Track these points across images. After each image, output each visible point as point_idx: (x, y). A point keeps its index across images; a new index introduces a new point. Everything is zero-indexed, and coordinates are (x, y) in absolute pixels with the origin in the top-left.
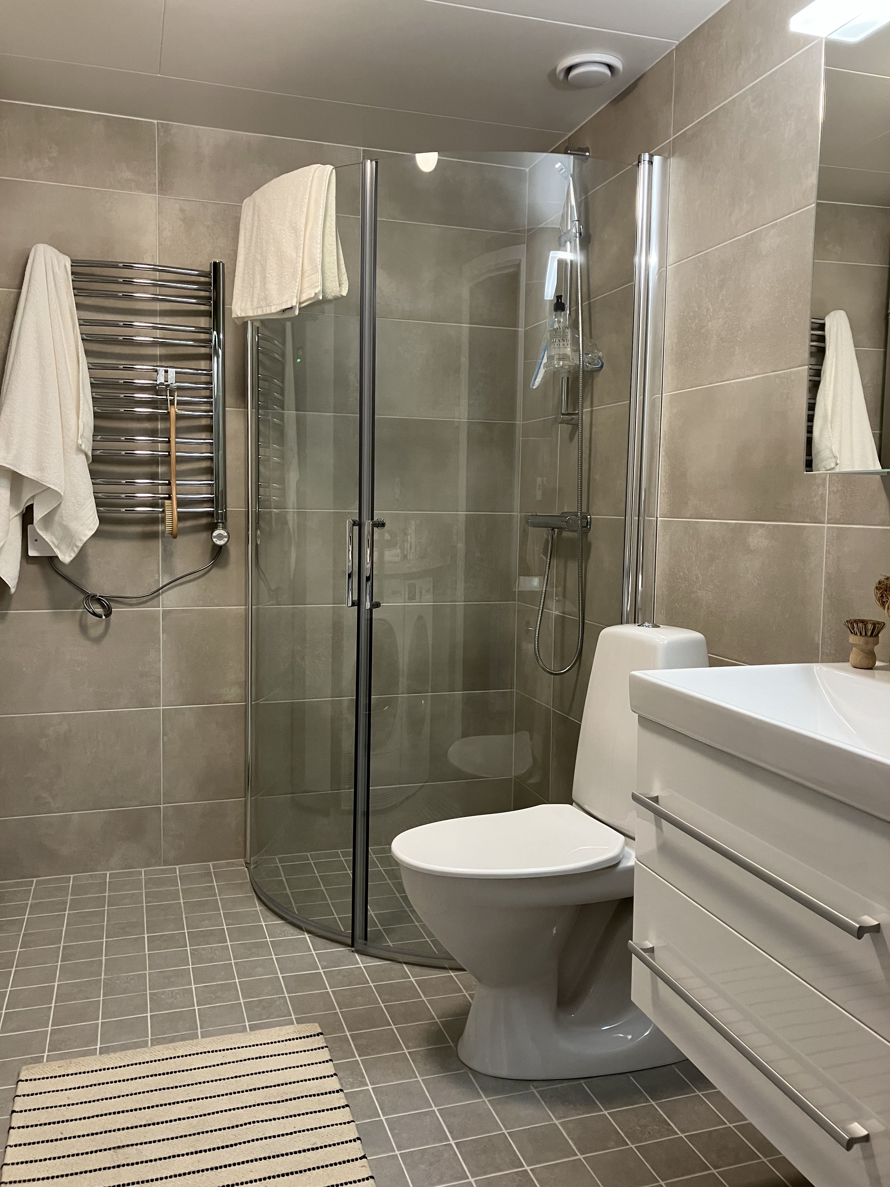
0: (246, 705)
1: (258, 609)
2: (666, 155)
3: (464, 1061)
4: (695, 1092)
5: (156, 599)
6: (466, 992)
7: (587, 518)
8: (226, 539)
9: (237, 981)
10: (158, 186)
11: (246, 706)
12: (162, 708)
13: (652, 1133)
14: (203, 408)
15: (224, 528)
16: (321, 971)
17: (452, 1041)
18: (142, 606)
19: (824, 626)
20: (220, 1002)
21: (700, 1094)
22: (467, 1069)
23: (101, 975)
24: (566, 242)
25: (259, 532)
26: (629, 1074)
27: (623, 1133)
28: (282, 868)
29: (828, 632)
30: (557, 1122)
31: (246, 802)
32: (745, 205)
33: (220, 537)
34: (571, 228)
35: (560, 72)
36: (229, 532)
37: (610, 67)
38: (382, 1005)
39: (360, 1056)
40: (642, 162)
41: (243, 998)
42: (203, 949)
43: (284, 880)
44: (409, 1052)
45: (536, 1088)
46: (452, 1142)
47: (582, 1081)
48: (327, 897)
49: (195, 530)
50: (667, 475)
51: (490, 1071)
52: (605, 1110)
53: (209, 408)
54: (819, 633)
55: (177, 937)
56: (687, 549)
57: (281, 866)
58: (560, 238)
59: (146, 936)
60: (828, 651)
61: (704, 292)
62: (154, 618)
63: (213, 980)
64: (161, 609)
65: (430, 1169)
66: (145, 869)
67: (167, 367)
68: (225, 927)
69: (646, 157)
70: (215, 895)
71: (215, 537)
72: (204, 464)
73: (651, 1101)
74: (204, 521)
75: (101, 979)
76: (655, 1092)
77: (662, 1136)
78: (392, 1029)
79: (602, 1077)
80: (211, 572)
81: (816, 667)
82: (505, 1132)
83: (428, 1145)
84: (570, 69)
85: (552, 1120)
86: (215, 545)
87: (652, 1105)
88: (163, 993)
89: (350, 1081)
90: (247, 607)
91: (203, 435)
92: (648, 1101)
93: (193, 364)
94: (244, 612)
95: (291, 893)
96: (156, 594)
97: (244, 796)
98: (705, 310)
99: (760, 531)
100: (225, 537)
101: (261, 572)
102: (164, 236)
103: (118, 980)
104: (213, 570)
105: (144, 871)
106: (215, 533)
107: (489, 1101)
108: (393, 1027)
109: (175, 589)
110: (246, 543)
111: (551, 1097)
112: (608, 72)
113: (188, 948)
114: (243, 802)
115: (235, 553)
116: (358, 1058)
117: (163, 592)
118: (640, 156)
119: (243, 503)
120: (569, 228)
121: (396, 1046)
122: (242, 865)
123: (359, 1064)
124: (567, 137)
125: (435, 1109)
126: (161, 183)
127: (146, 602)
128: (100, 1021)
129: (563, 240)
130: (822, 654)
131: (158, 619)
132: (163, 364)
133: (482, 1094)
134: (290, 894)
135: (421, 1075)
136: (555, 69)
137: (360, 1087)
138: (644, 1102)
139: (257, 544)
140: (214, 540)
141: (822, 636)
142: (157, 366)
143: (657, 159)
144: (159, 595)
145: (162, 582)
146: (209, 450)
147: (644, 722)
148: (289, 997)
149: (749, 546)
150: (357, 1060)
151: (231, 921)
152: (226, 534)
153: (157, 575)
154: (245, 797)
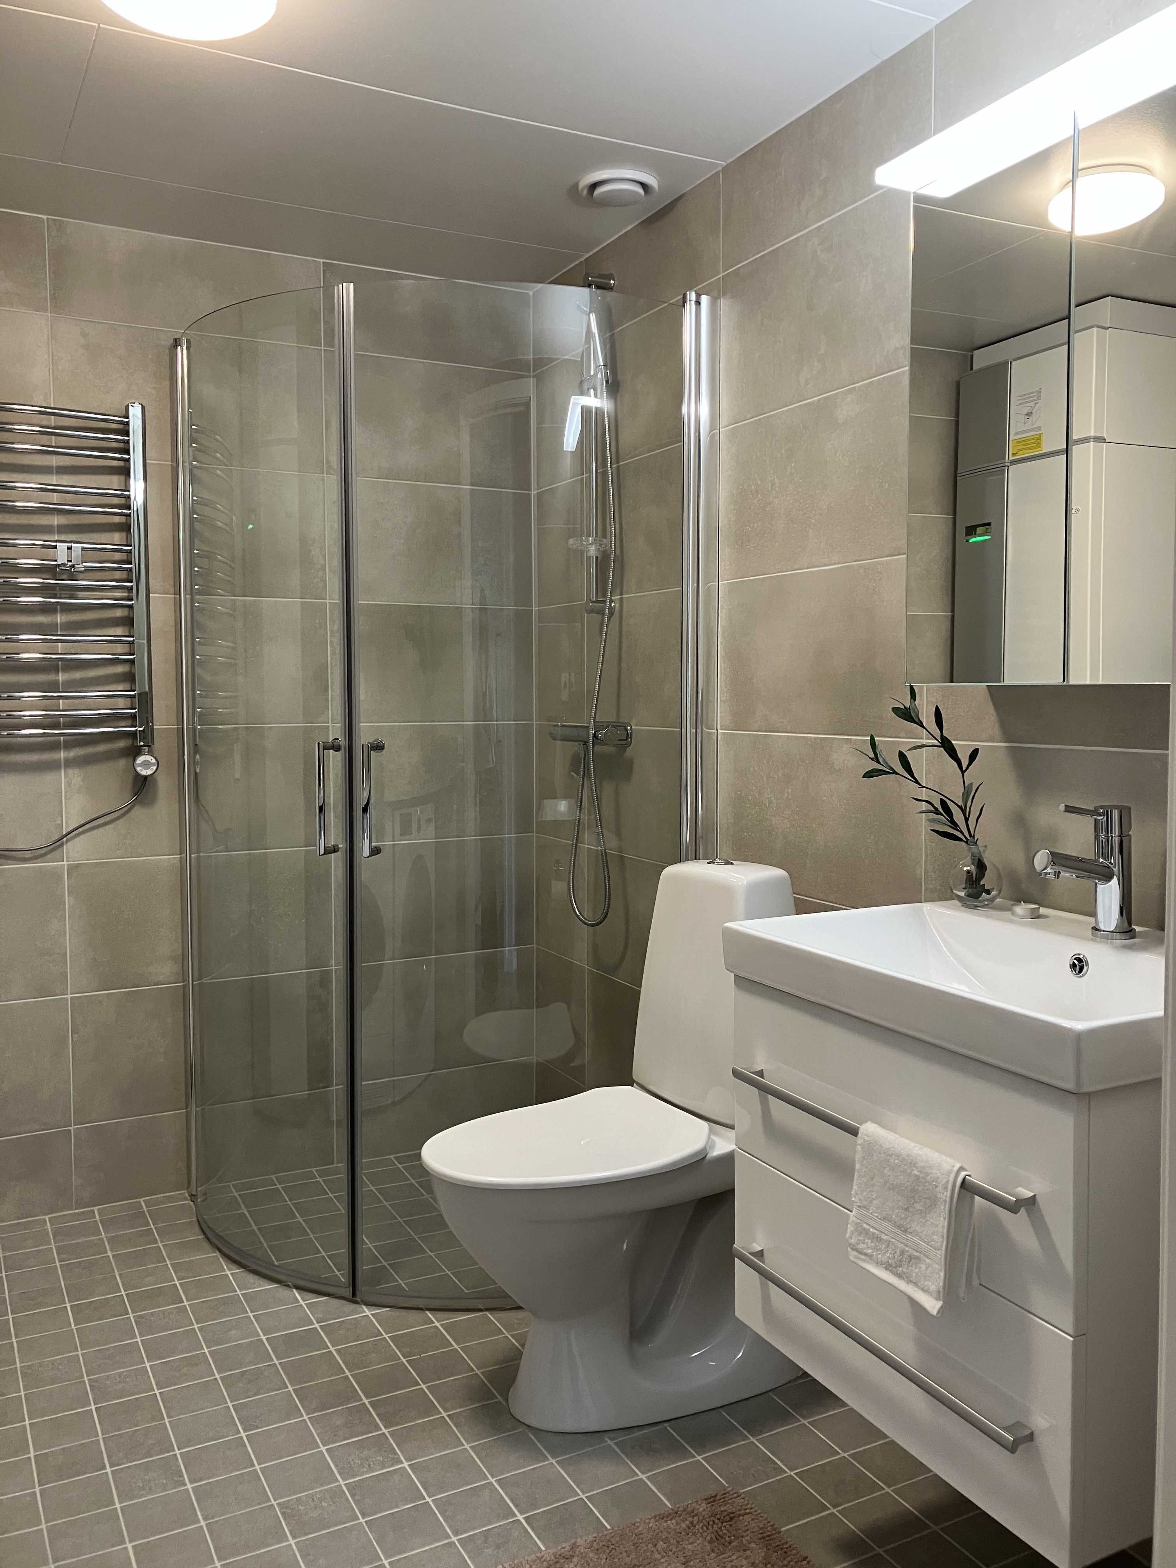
0: (184, 986)
1: (198, 858)
2: (715, 294)
3: (521, 1420)
4: (800, 1421)
5: (58, 851)
6: (508, 1332)
7: (627, 730)
8: (155, 768)
9: (206, 1350)
10: (51, 302)
11: (185, 988)
12: (69, 996)
13: (756, 1476)
14: (118, 594)
15: (150, 753)
16: (317, 1326)
17: (501, 1395)
18: (39, 860)
19: (926, 857)
20: (186, 1381)
21: (805, 1422)
22: (525, 1427)
23: (15, 1363)
24: (588, 389)
25: (198, 757)
26: (720, 1410)
27: (724, 1479)
28: (241, 1198)
29: (931, 865)
30: (643, 1477)
31: (188, 1115)
32: (816, 364)
33: (146, 764)
34: (596, 374)
35: (583, 189)
36: (158, 758)
37: (643, 185)
38: (404, 1360)
39: (386, 1427)
40: (688, 302)
41: (219, 1373)
42: (152, 1314)
43: (246, 1213)
44: (448, 1416)
45: (612, 1440)
46: (520, 1517)
47: (666, 1425)
48: (308, 1231)
49: (108, 756)
50: (728, 678)
51: (551, 1427)
52: (699, 1455)
53: (126, 594)
54: (921, 867)
55: (112, 1303)
56: (756, 768)
57: (239, 1195)
58: (581, 383)
59: (68, 1305)
60: (932, 886)
61: (768, 462)
62: (56, 876)
63: (173, 1353)
64: (65, 863)
65: (498, 1552)
66: (50, 1216)
67: (71, 542)
68: (177, 1283)
69: (693, 295)
70: (155, 1242)
71: (140, 765)
72: (120, 669)
73: (751, 1438)
74: (121, 744)
75: (16, 1368)
76: (754, 1426)
77: (768, 1478)
78: (422, 1389)
79: (689, 1417)
80: (132, 811)
81: (927, 908)
82: (583, 1497)
83: (491, 1524)
84: (594, 186)
85: (638, 1475)
86: (137, 774)
87: (753, 1442)
88: (108, 1378)
89: (379, 1460)
90: (184, 855)
91: (119, 631)
92: (746, 1438)
93: (104, 537)
94: (178, 863)
95: (259, 1229)
96: (58, 843)
97: (184, 1106)
98: (770, 484)
99: (845, 748)
100: (153, 764)
101: (201, 807)
102: (60, 368)
103: (40, 1367)
104: (136, 808)
105: (50, 1219)
106: (140, 760)
107: (558, 1462)
108: (424, 1386)
109: (82, 836)
110: (179, 773)
111: (633, 1448)
112: (641, 191)
113: (131, 1316)
114: (185, 1115)
115: (164, 786)
116: (384, 1430)
117: (67, 841)
118: (685, 295)
119: (174, 718)
120: (592, 373)
121: (430, 1409)
122: (186, 1199)
123: (387, 1437)
124: (583, 259)
125: (493, 1480)
126: (54, 298)
127: (45, 854)
128: (27, 1422)
129: (585, 386)
130: (925, 890)
131: (62, 877)
132: (63, 538)
133: (548, 1456)
134: (257, 1231)
135: (468, 1442)
136: (576, 185)
137: (392, 1466)
138: (743, 1440)
139: (196, 772)
140: (138, 769)
141: (925, 869)
142: (56, 541)
143: (704, 299)
144: (62, 845)
145: (66, 827)
146: (127, 650)
147: (743, 982)
148: (280, 1364)
149: (833, 763)
150: (384, 1434)
151: (183, 1274)
152: (154, 761)
153: (60, 818)
154: (186, 1108)
